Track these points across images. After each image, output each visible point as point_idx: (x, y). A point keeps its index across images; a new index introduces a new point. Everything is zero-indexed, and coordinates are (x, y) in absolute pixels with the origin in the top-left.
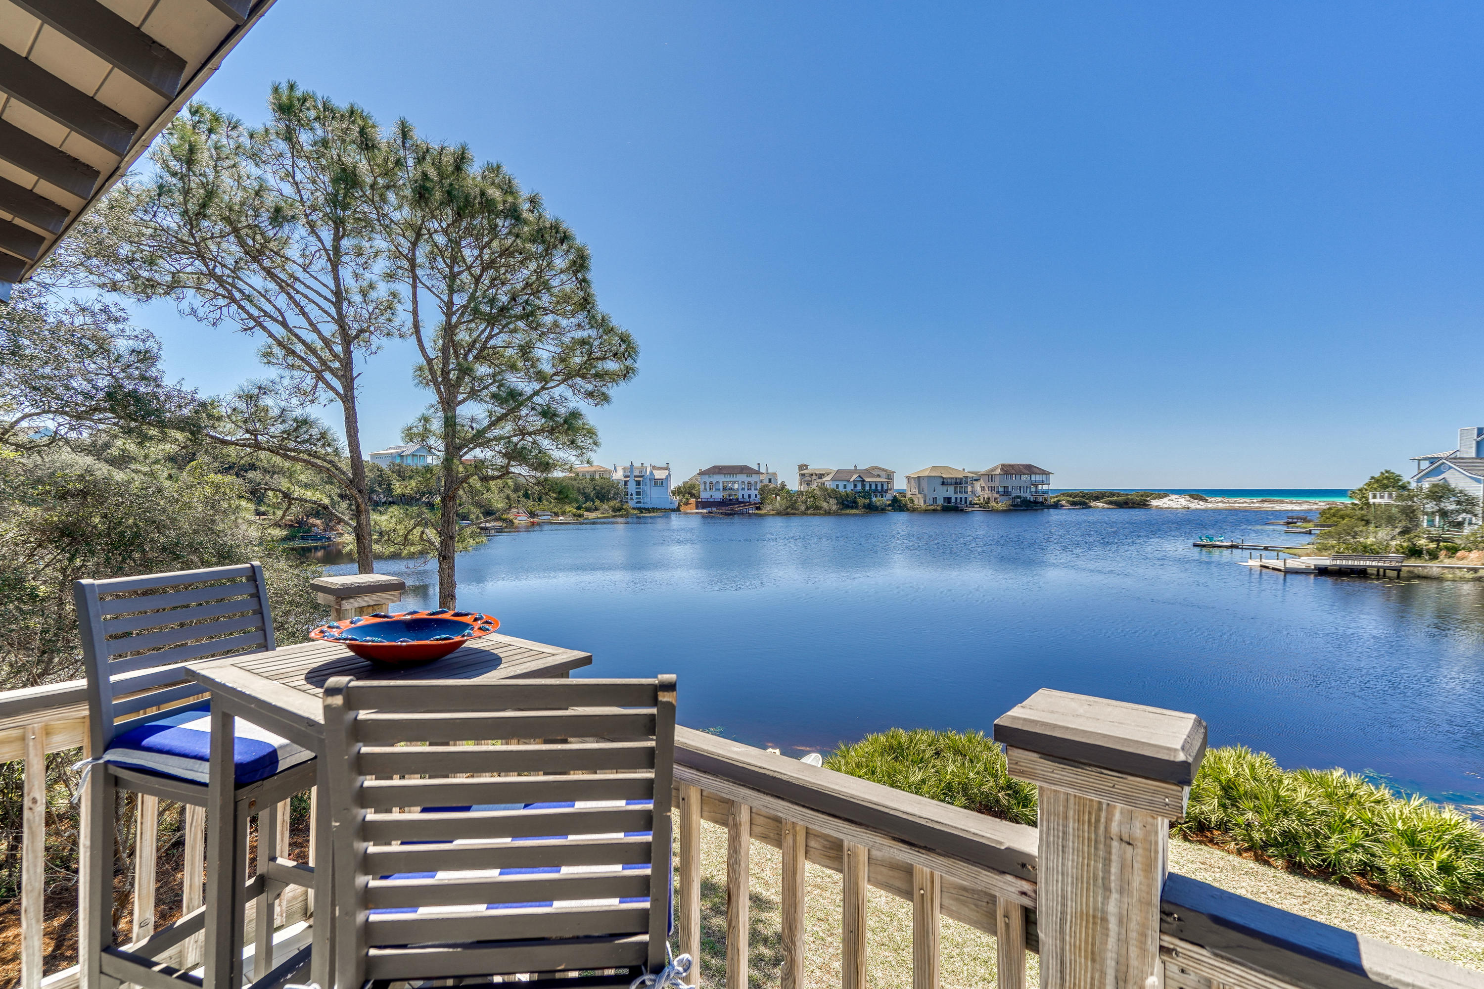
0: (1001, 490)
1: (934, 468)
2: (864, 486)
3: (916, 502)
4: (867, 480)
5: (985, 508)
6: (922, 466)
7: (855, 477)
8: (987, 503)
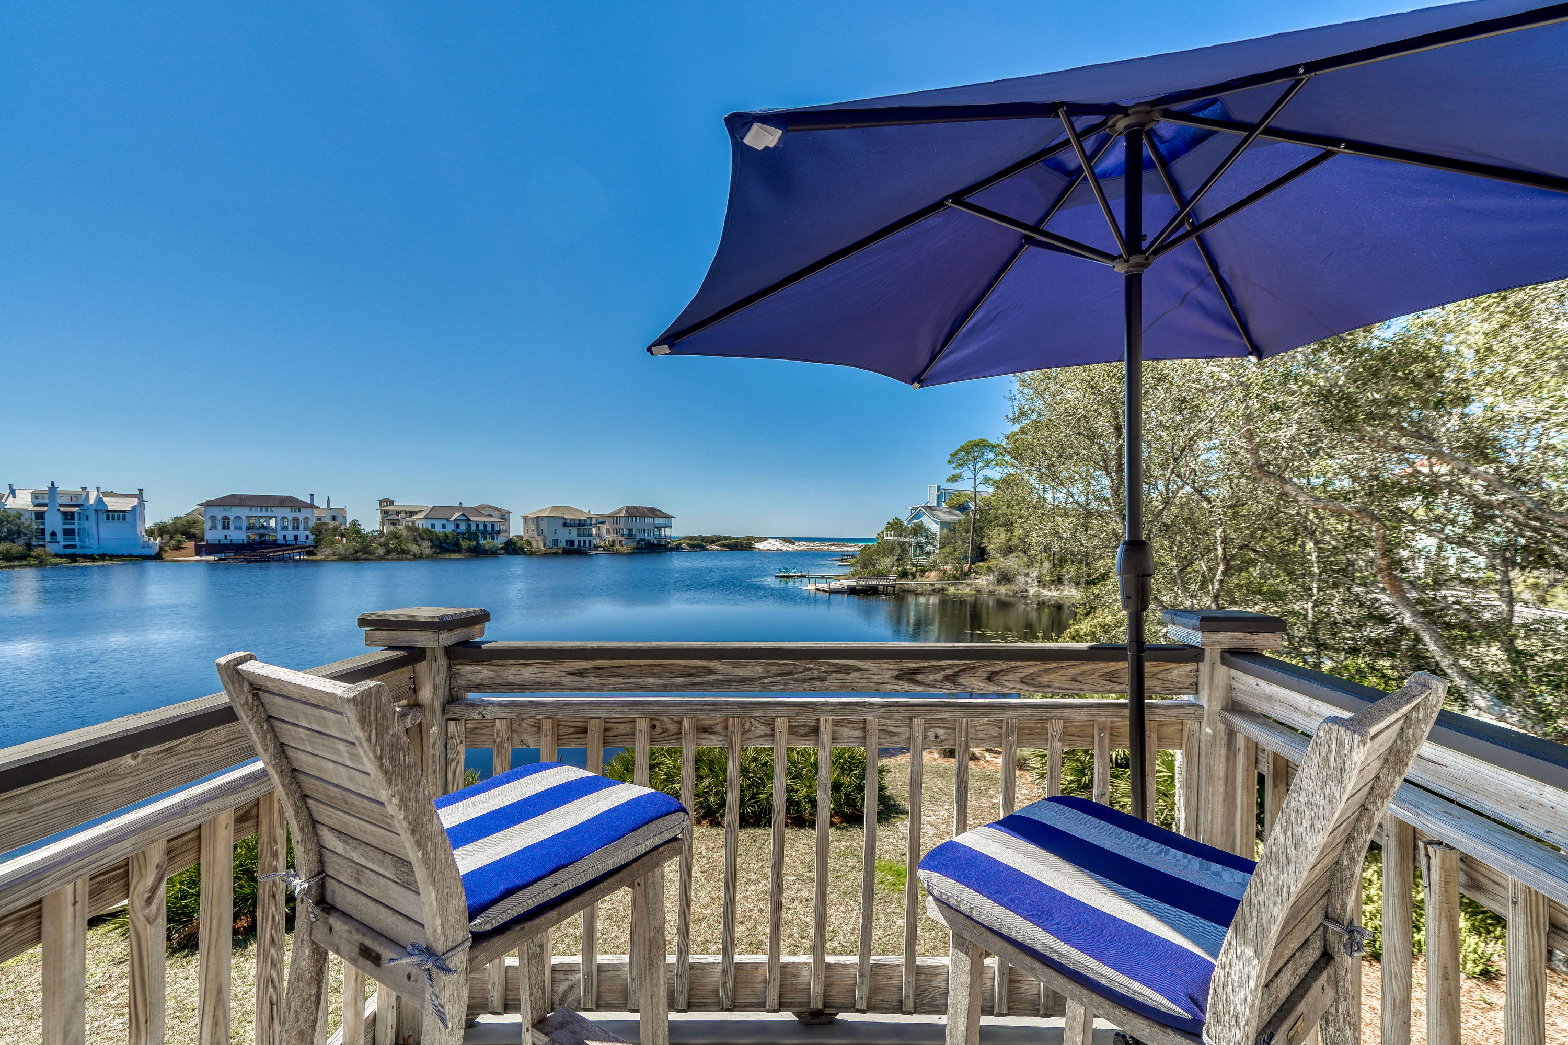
0: (626, 532)
1: (555, 508)
2: (470, 525)
3: (534, 545)
4: (472, 519)
5: (610, 550)
6: (540, 506)
7: (457, 515)
8: (612, 546)
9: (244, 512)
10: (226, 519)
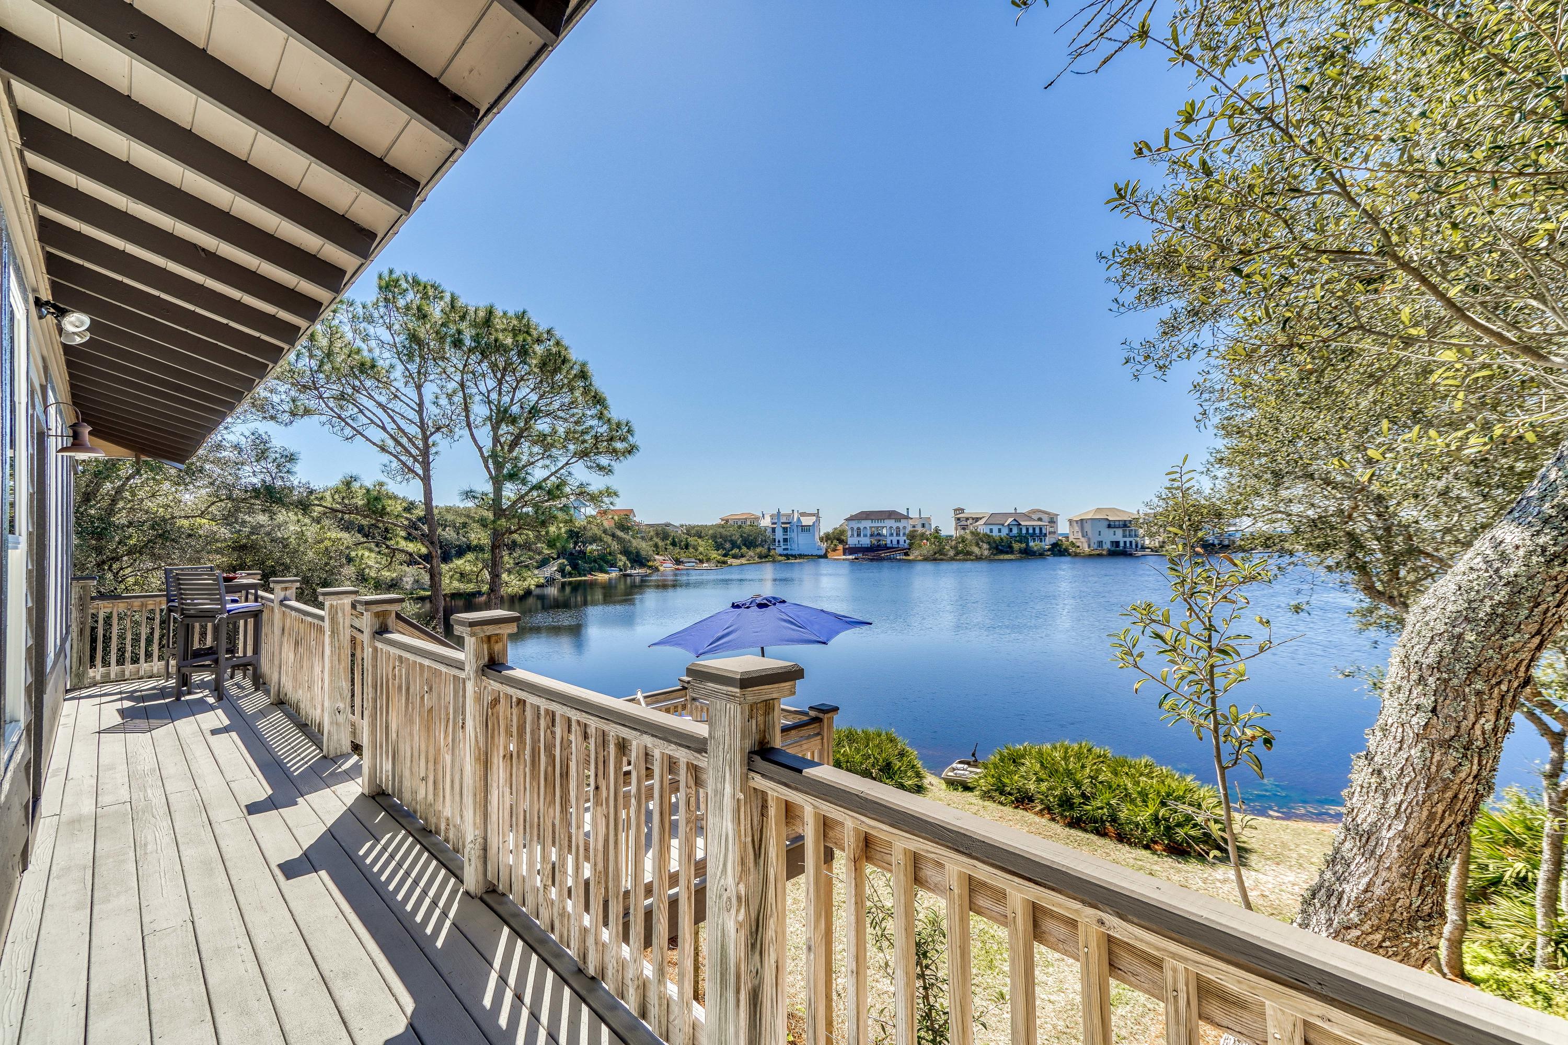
1: (1099, 510)
2: (1021, 530)
3: (1079, 546)
4: (1023, 523)
7: (1010, 520)
9: (867, 524)
10: (859, 529)
